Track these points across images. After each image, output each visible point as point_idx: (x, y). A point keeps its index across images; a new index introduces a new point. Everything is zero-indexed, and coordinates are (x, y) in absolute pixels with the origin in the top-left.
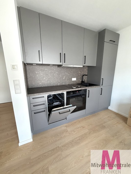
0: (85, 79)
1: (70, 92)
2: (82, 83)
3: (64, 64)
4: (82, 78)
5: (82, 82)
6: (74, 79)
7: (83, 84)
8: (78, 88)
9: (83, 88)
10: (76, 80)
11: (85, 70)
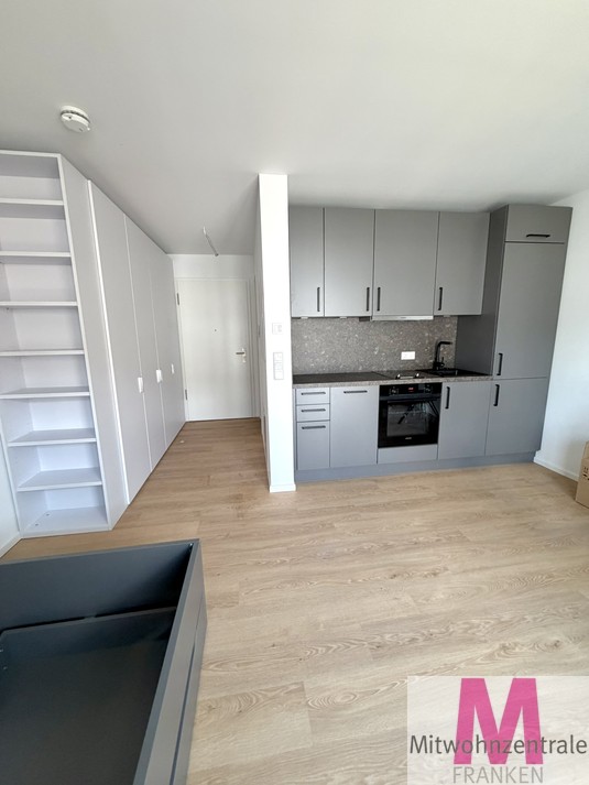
0: (448, 356)
1: (391, 387)
2: (434, 369)
3: (376, 313)
4: (437, 352)
5: (437, 364)
6: (409, 356)
7: (437, 369)
8: (416, 377)
9: (430, 380)
10: (413, 358)
11: (447, 326)
